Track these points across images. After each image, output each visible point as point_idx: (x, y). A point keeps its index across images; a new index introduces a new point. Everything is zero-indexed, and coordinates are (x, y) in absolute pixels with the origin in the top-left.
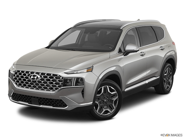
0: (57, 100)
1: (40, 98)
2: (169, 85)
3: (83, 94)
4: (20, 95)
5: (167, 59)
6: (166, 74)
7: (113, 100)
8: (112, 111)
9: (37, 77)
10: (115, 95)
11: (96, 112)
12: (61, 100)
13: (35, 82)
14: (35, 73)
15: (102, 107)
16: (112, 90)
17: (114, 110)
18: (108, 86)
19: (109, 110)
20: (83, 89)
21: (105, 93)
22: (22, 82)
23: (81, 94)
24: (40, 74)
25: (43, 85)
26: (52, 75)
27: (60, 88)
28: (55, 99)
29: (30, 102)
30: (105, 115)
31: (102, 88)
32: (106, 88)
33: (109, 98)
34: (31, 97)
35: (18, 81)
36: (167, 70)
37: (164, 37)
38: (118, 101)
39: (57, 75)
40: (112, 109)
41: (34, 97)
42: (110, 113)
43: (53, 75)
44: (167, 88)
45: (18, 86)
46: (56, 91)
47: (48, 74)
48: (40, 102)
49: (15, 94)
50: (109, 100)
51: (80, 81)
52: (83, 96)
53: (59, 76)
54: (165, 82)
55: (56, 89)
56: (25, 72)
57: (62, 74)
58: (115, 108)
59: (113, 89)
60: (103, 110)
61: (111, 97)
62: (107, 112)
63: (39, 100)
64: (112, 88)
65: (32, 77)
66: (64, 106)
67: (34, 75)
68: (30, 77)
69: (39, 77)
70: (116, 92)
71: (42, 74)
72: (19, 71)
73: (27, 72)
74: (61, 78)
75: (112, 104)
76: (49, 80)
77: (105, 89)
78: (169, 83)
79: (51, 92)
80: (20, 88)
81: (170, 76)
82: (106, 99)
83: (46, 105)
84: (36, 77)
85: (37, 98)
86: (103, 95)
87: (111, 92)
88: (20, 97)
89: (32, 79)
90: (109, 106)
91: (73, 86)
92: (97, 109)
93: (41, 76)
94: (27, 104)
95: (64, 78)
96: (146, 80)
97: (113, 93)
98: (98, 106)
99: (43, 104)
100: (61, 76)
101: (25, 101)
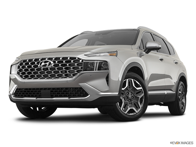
0: (76, 88)
1: (54, 89)
2: (183, 105)
3: (107, 81)
4: (27, 89)
6: (180, 92)
10: (140, 92)
11: (120, 109)
12: (81, 88)
13: (47, 69)
14: (46, 59)
15: (126, 104)
17: (139, 110)
18: (132, 80)
19: (134, 109)
20: (108, 75)
21: (130, 87)
22: (29, 73)
24: (54, 59)
25: (57, 72)
26: (69, 58)
27: (78, 74)
28: (73, 88)
29: (40, 96)
30: (130, 114)
31: (126, 80)
32: (130, 81)
33: (134, 95)
34: (41, 89)
35: (23, 73)
36: (180, 88)
38: (144, 100)
39: (75, 58)
40: (137, 108)
41: (45, 89)
42: (136, 113)
43: (71, 58)
44: (182, 109)
45: (24, 79)
46: (74, 77)
47: (63, 58)
48: (53, 94)
49: (20, 89)
50: (134, 97)
52: (108, 84)
53: (78, 58)
54: (180, 100)
55: (74, 75)
56: (33, 60)
57: (82, 57)
58: (141, 108)
59: (139, 84)
60: (128, 108)
61: (137, 93)
62: (132, 111)
63: (51, 91)
64: (137, 82)
65: (43, 64)
66: (83, 96)
67: (45, 61)
68: (41, 65)
69: (52, 62)
70: (141, 88)
71: (56, 59)
72: (24, 61)
73: (36, 60)
74: (81, 61)
75: (138, 101)
76: (65, 65)
78: (183, 103)
79: (68, 79)
80: (26, 80)
81: (183, 96)
84: (48, 63)
85: (49, 89)
86: (127, 89)
87: (137, 87)
88: (26, 92)
89: (43, 66)
90: (135, 104)
91: (96, 70)
92: (121, 107)
93: (54, 62)
94: (35, 98)
95: (84, 61)
96: (165, 90)
97: (138, 89)
98: (122, 102)
99: (56, 96)
100: (80, 59)
101: (32, 96)
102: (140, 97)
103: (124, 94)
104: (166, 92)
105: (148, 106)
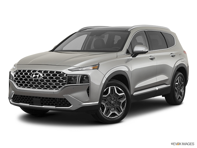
0: (61, 99)
1: (43, 98)
2: (181, 95)
4: (22, 96)
5: (178, 67)
6: (177, 84)
7: (121, 102)
8: (120, 114)
9: (40, 75)
10: (123, 97)
11: (103, 114)
12: (65, 99)
13: (38, 80)
14: (37, 71)
15: (108, 109)
16: (119, 92)
18: (115, 87)
19: (116, 112)
20: (89, 87)
21: (112, 94)
22: (24, 82)
23: (86, 92)
24: (43, 72)
25: (46, 84)
26: (55, 72)
27: (63, 87)
28: (58, 98)
29: (32, 103)
30: (112, 118)
31: (109, 88)
32: (113, 88)
33: (116, 100)
34: (33, 97)
35: (19, 82)
36: (178, 79)
37: (175, 45)
38: (126, 104)
39: (60, 72)
40: (119, 111)
41: (36, 97)
42: (117, 116)
43: (57, 72)
44: (179, 99)
45: (19, 86)
46: (60, 89)
47: (51, 72)
48: (43, 102)
49: (16, 95)
50: (117, 102)
51: (85, 79)
52: (88, 95)
53: (63, 73)
54: (176, 92)
55: (59, 87)
56: (26, 71)
57: (66, 71)
58: (123, 111)
59: (121, 90)
60: (110, 112)
61: (119, 99)
62: (114, 115)
63: (41, 100)
64: (119, 88)
65: (34, 76)
66: (68, 106)
67: (36, 73)
68: (32, 76)
69: (41, 75)
70: (124, 94)
71: (45, 72)
72: (20, 71)
73: (29, 71)
74: (65, 75)
75: (120, 106)
76: (52, 78)
77: (112, 90)
78: (181, 94)
79: (54, 91)
80: (21, 88)
81: (181, 86)
83: (49, 105)
84: (38, 76)
85: (39, 98)
86: (110, 96)
88: (21, 98)
90: (117, 108)
91: (78, 84)
92: (103, 111)
93: (43, 75)
94: (28, 105)
95: (68, 75)
96: (156, 86)
97: (120, 94)
98: (105, 108)
99: (45, 105)
100: (65, 74)
101: (26, 103)
103: (107, 100)
104: (157, 88)
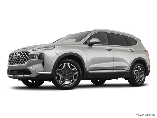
3: (43, 65)
6: (136, 71)
7: (73, 75)
8: (73, 83)
9: (17, 55)
10: (75, 71)
12: (28, 70)
15: (63, 79)
18: (68, 64)
19: (69, 82)
23: (41, 65)
24: (19, 53)
25: (20, 60)
27: (27, 61)
28: (25, 69)
31: (63, 64)
33: (70, 73)
34: (14, 70)
36: (137, 68)
38: (77, 76)
43: (25, 52)
44: (139, 82)
47: (22, 52)
48: (18, 73)
50: (70, 75)
53: (28, 52)
54: (136, 77)
57: (30, 51)
58: (75, 81)
59: (73, 66)
60: (64, 81)
61: (72, 72)
68: (14, 56)
70: (76, 69)
75: (73, 77)
76: (22, 56)
77: (67, 66)
78: (141, 79)
79: (23, 64)
80: (12, 65)
82: (67, 73)
86: (65, 70)
90: (70, 79)
91: (37, 59)
92: (59, 80)
95: (31, 54)
96: (113, 69)
97: (73, 69)
98: (60, 78)
100: (29, 53)
102: (74, 75)
103: (62, 73)
104: (115, 71)
105: (81, 80)
